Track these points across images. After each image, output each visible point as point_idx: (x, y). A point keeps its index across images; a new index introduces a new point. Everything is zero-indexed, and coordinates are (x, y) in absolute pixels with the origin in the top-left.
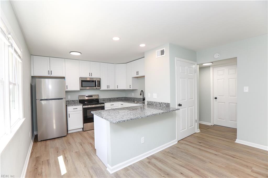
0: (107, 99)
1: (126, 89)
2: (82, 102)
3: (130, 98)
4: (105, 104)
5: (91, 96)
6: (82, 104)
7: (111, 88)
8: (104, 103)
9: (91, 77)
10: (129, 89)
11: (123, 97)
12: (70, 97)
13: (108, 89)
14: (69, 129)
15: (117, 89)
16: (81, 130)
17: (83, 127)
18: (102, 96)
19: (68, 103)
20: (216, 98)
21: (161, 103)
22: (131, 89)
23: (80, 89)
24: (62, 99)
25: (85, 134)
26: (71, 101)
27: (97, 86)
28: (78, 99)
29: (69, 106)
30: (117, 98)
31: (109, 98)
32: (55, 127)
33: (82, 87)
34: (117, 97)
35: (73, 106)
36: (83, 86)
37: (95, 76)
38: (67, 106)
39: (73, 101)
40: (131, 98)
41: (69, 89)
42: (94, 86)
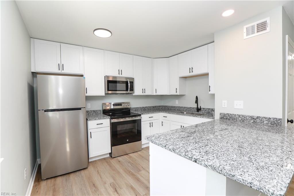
0: (141, 108)
1: (168, 94)
2: (106, 112)
3: (172, 107)
4: (142, 116)
5: (120, 104)
6: (110, 117)
7: (146, 94)
8: (140, 115)
9: (120, 75)
10: (175, 93)
11: (161, 106)
12: (90, 106)
13: (144, 94)
14: (90, 156)
15: (155, 94)
16: (108, 156)
17: (110, 152)
18: (134, 104)
19: (90, 115)
21: (258, 117)
22: (178, 93)
23: (105, 94)
24: (80, 109)
25: (113, 162)
26: (91, 111)
27: (129, 90)
28: (101, 109)
29: (90, 120)
30: (154, 107)
31: (143, 107)
32: (68, 149)
33: (108, 90)
34: (153, 106)
35: (96, 119)
36: (109, 89)
37: (126, 74)
38: (87, 119)
39: (94, 111)
40: (175, 107)
41: (89, 94)
42: (125, 90)
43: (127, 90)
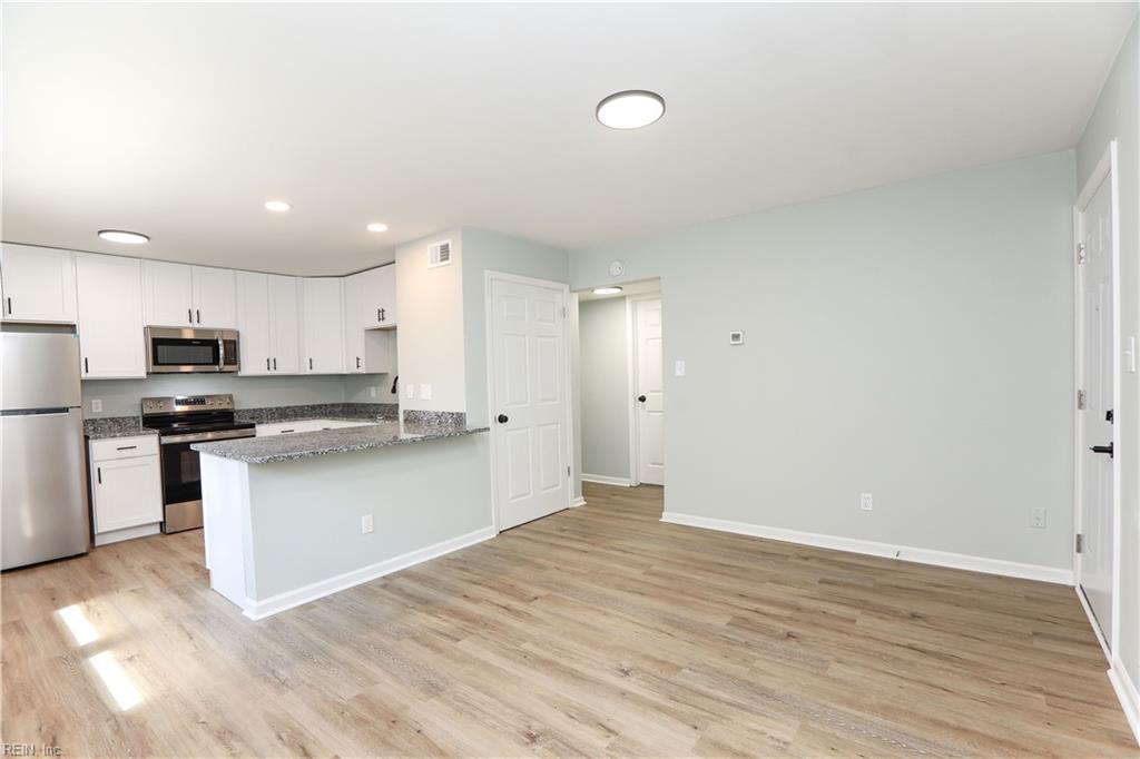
0: (271, 409)
1: (345, 372)
2: (157, 422)
3: (364, 406)
4: (258, 427)
5: (200, 400)
6: (157, 431)
7: (281, 371)
8: (253, 426)
9: (197, 325)
10: (356, 371)
11: (339, 405)
12: (100, 405)
13: (272, 372)
14: (100, 527)
15: (308, 372)
16: (157, 530)
17: (161, 520)
18: (246, 400)
19: (93, 429)
20: (642, 399)
22: (363, 370)
23: (148, 373)
24: (65, 410)
25: (172, 541)
26: (106, 419)
27: (222, 361)
28: (139, 414)
29: (94, 438)
30: (313, 407)
31: (277, 409)
33: (156, 362)
34: (310, 403)
35: (115, 436)
36: (160, 361)
37: (215, 320)
38: (87, 438)
39: (115, 420)
40: (368, 405)
41: (94, 373)
42: (211, 361)
43: (216, 362)
